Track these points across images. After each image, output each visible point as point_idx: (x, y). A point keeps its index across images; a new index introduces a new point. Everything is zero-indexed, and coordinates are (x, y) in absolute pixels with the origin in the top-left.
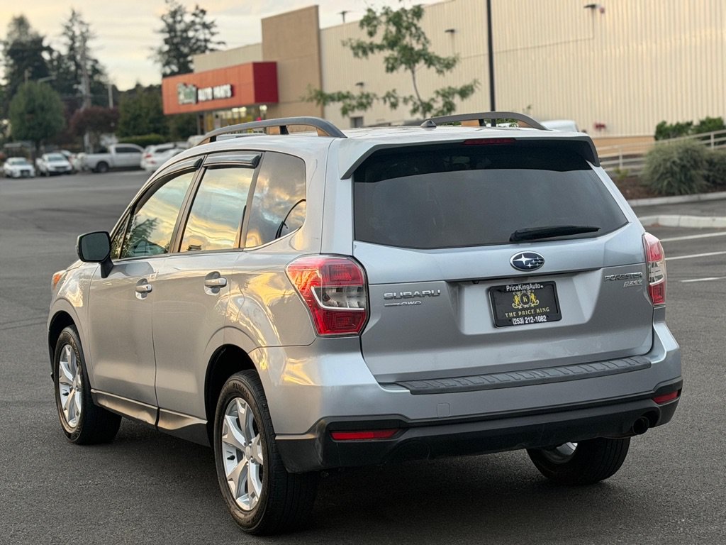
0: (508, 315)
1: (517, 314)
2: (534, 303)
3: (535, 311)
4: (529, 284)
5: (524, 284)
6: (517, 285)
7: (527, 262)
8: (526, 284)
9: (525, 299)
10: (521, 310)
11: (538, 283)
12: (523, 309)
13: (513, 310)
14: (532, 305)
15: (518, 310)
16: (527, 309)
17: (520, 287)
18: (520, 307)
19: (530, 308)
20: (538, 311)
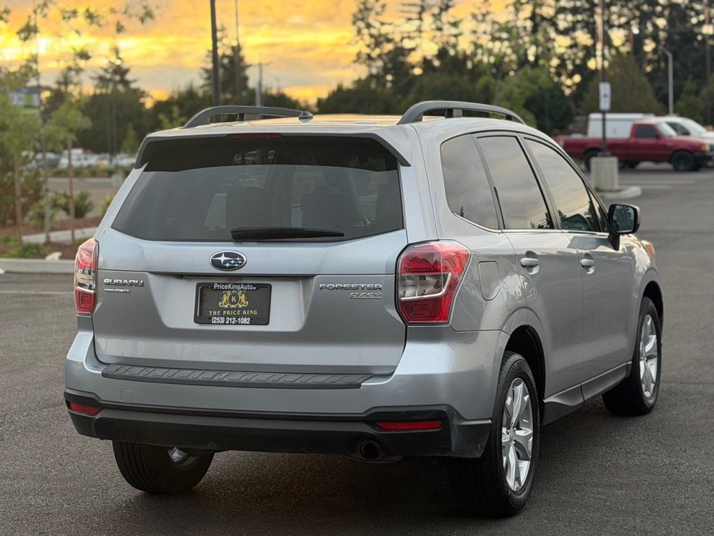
0: (212, 313)
1: (222, 313)
2: (243, 303)
3: (241, 312)
4: (240, 284)
5: (235, 284)
6: (227, 284)
7: (226, 262)
8: (237, 284)
9: (234, 299)
10: (226, 310)
11: (250, 284)
12: (229, 309)
13: (218, 308)
14: (240, 306)
15: (224, 309)
16: (233, 309)
17: (230, 286)
18: (226, 306)
19: (237, 309)
20: (244, 312)
